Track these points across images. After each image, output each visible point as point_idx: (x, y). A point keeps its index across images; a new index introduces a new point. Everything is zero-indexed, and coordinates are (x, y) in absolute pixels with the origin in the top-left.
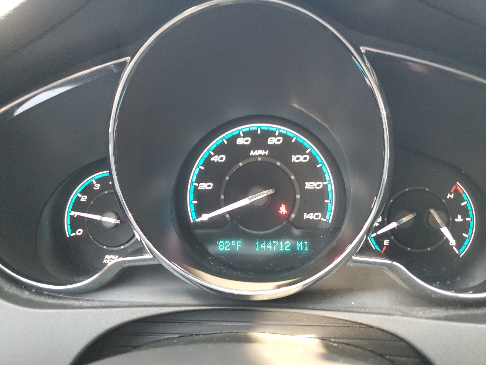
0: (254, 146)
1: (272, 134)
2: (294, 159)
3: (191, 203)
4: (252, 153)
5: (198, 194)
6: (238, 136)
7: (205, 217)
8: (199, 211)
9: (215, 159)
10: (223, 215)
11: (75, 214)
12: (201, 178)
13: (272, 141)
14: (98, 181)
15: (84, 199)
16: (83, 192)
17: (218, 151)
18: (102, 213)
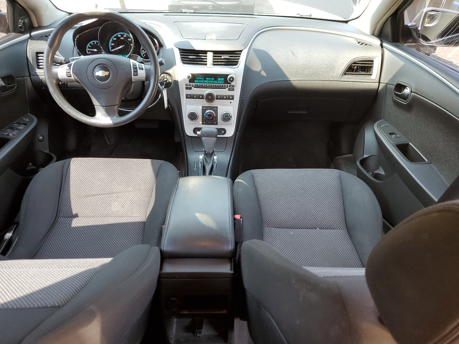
0: (121, 37)
1: (124, 35)
2: (129, 40)
3: (110, 47)
4: (121, 38)
5: (112, 46)
6: (118, 35)
7: (113, 50)
8: (112, 49)
9: (114, 39)
10: (116, 50)
11: (89, 49)
12: (112, 43)
13: (124, 36)
14: (96, 42)
15: (90, 46)
16: (93, 43)
17: (115, 37)
18: (93, 49)
